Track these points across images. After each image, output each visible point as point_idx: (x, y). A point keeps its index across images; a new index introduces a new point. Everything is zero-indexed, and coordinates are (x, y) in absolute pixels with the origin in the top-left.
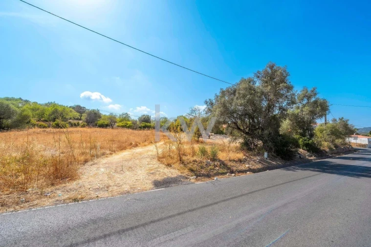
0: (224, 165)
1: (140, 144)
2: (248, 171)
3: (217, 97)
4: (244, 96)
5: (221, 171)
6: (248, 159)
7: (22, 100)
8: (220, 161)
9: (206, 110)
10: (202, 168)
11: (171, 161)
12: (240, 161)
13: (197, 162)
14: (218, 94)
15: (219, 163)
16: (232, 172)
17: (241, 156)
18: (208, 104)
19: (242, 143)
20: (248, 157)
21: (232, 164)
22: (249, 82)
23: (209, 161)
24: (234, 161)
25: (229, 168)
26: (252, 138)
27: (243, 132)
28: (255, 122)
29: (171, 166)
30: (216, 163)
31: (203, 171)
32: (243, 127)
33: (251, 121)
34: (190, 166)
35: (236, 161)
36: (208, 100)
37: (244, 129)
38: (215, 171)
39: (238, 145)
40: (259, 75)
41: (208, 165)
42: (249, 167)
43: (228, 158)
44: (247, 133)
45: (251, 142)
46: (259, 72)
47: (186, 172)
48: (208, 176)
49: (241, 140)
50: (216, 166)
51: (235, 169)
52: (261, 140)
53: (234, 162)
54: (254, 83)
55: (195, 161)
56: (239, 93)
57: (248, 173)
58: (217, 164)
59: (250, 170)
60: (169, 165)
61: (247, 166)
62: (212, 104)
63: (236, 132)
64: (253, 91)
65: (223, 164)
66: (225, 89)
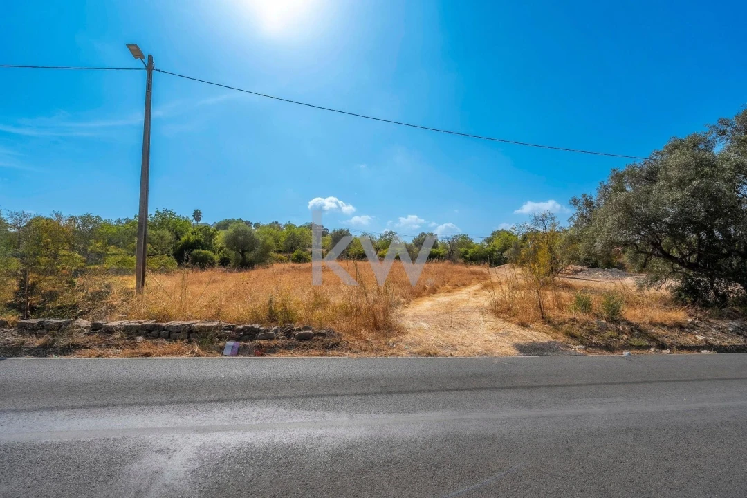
0: (640, 331)
1: (439, 288)
2: (704, 348)
3: (605, 188)
4: (681, 183)
5: (635, 341)
6: (702, 325)
7: (243, 221)
8: (629, 323)
9: (576, 218)
10: (592, 333)
11: (524, 319)
12: (680, 327)
13: (578, 322)
14: (607, 181)
15: (627, 328)
16: (662, 346)
17: (680, 315)
18: (580, 204)
19: (680, 289)
20: (700, 319)
21: (660, 332)
22: (695, 145)
23: (604, 321)
24: (663, 325)
25: (653, 339)
26: (711, 277)
27: (682, 264)
28: (716, 240)
29: (527, 326)
30: (621, 327)
31: (595, 340)
32: (681, 253)
33: (704, 237)
34: (566, 327)
35: (670, 328)
36: (579, 197)
37: (684, 256)
38: (622, 342)
39: (664, 292)
40: (723, 128)
41: (604, 328)
42: (706, 341)
43: (647, 319)
44: (691, 266)
45: (706, 288)
46: (724, 122)
47: (562, 339)
48: (608, 348)
49: (674, 283)
50: (622, 333)
51: (668, 341)
52: (737, 281)
53: (665, 329)
54: (709, 145)
55: (573, 320)
56: (667, 178)
57: (705, 351)
58: (624, 328)
59: (710, 347)
60: (523, 325)
61: (700, 338)
62: (589, 204)
63: (659, 264)
64: (707, 169)
65: (637, 330)
66: (622, 169)
